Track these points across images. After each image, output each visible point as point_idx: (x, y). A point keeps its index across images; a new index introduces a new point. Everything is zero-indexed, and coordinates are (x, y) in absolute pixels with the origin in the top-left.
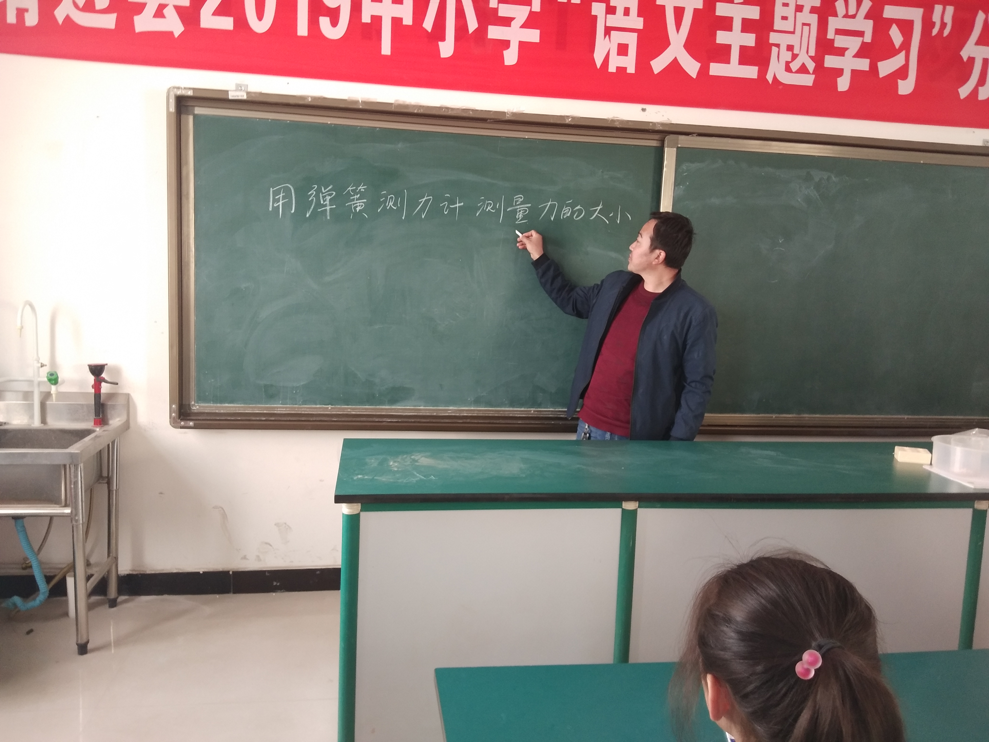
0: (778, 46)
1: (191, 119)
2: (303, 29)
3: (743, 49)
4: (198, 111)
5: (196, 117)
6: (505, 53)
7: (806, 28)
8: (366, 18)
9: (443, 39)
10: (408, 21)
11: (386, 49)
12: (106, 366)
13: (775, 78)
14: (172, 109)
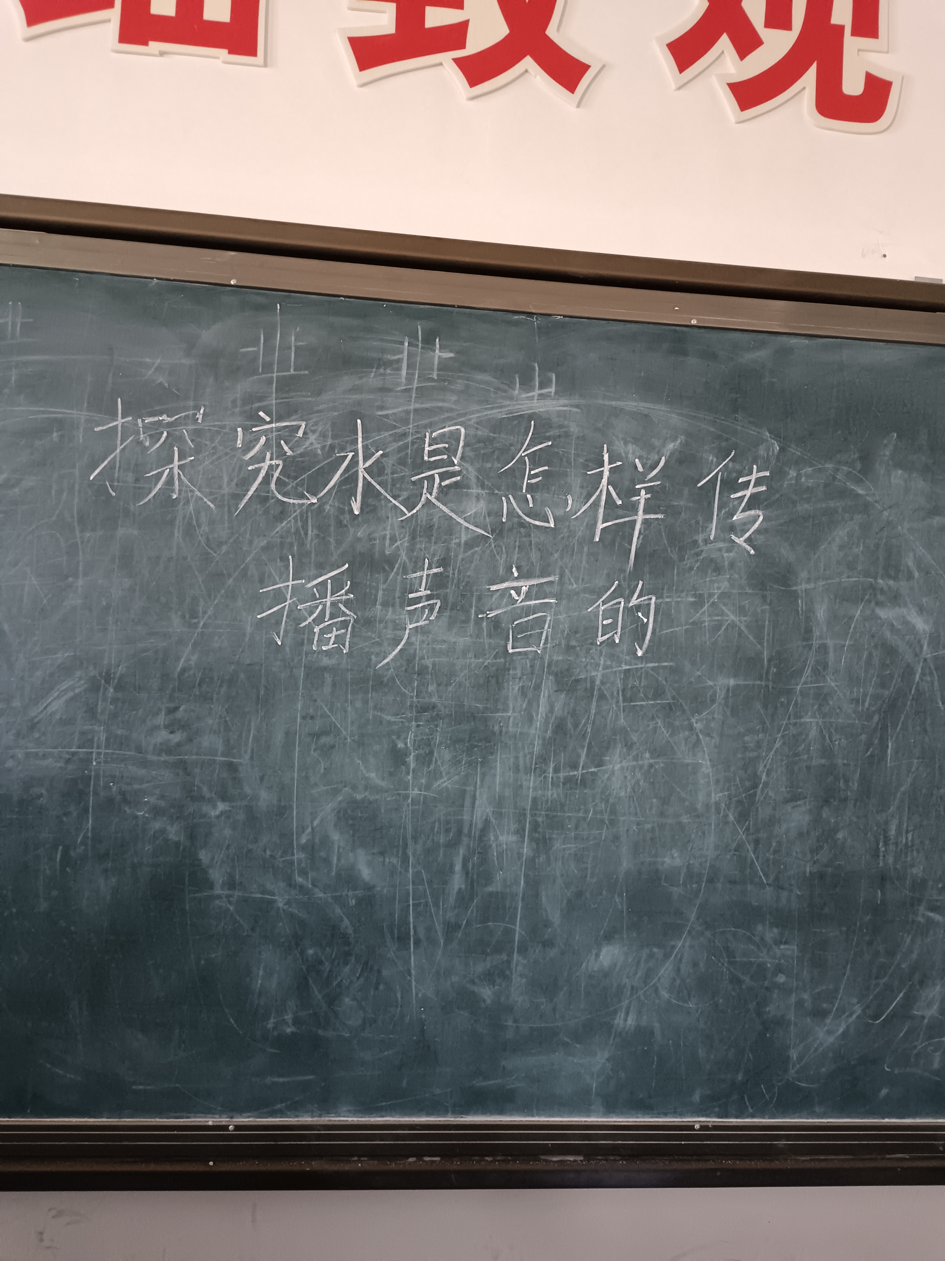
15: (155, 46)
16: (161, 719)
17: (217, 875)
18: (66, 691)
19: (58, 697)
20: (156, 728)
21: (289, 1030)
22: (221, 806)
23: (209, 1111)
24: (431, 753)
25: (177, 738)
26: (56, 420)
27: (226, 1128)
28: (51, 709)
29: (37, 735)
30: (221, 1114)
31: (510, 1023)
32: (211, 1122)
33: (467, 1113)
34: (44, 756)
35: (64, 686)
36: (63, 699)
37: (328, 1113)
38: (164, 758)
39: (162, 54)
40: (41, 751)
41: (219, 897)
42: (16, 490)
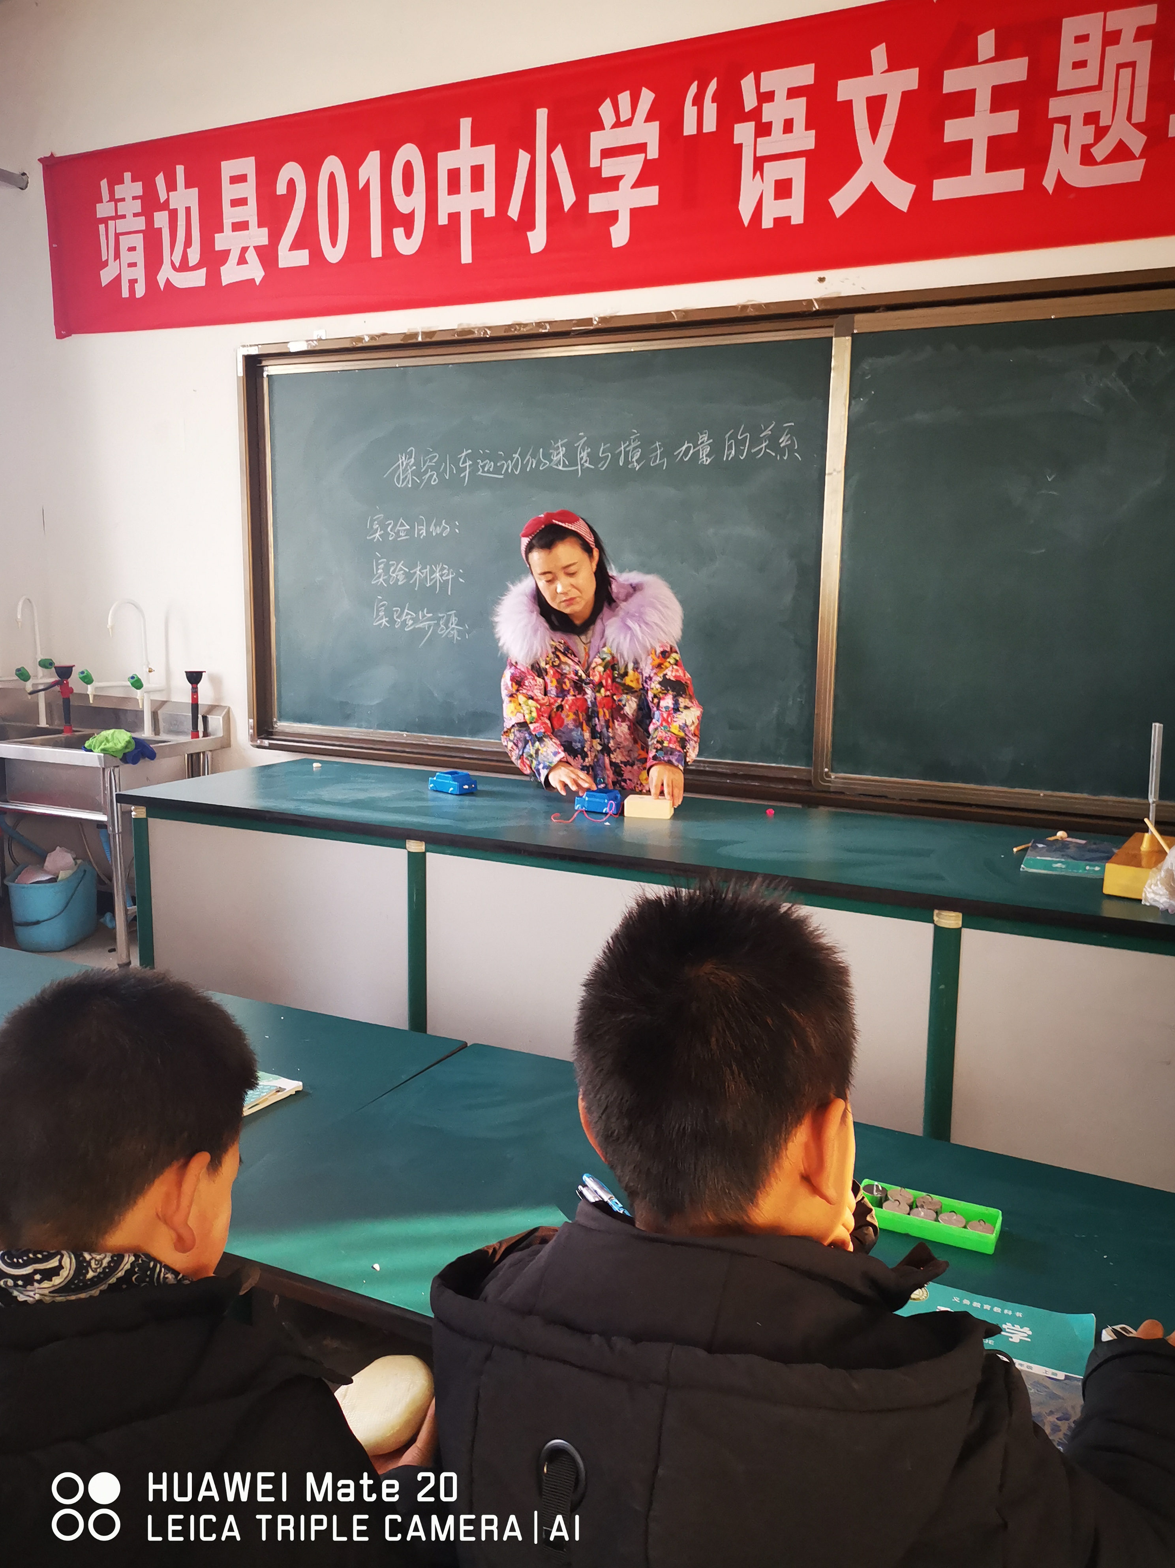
0: (1065, 120)
1: (265, 381)
2: (376, 251)
3: (994, 142)
4: (276, 370)
5: (268, 377)
6: (612, 229)
7: (1126, 73)
8: (443, 220)
9: (532, 227)
10: (490, 212)
11: (466, 256)
12: (203, 674)
13: (1060, 180)
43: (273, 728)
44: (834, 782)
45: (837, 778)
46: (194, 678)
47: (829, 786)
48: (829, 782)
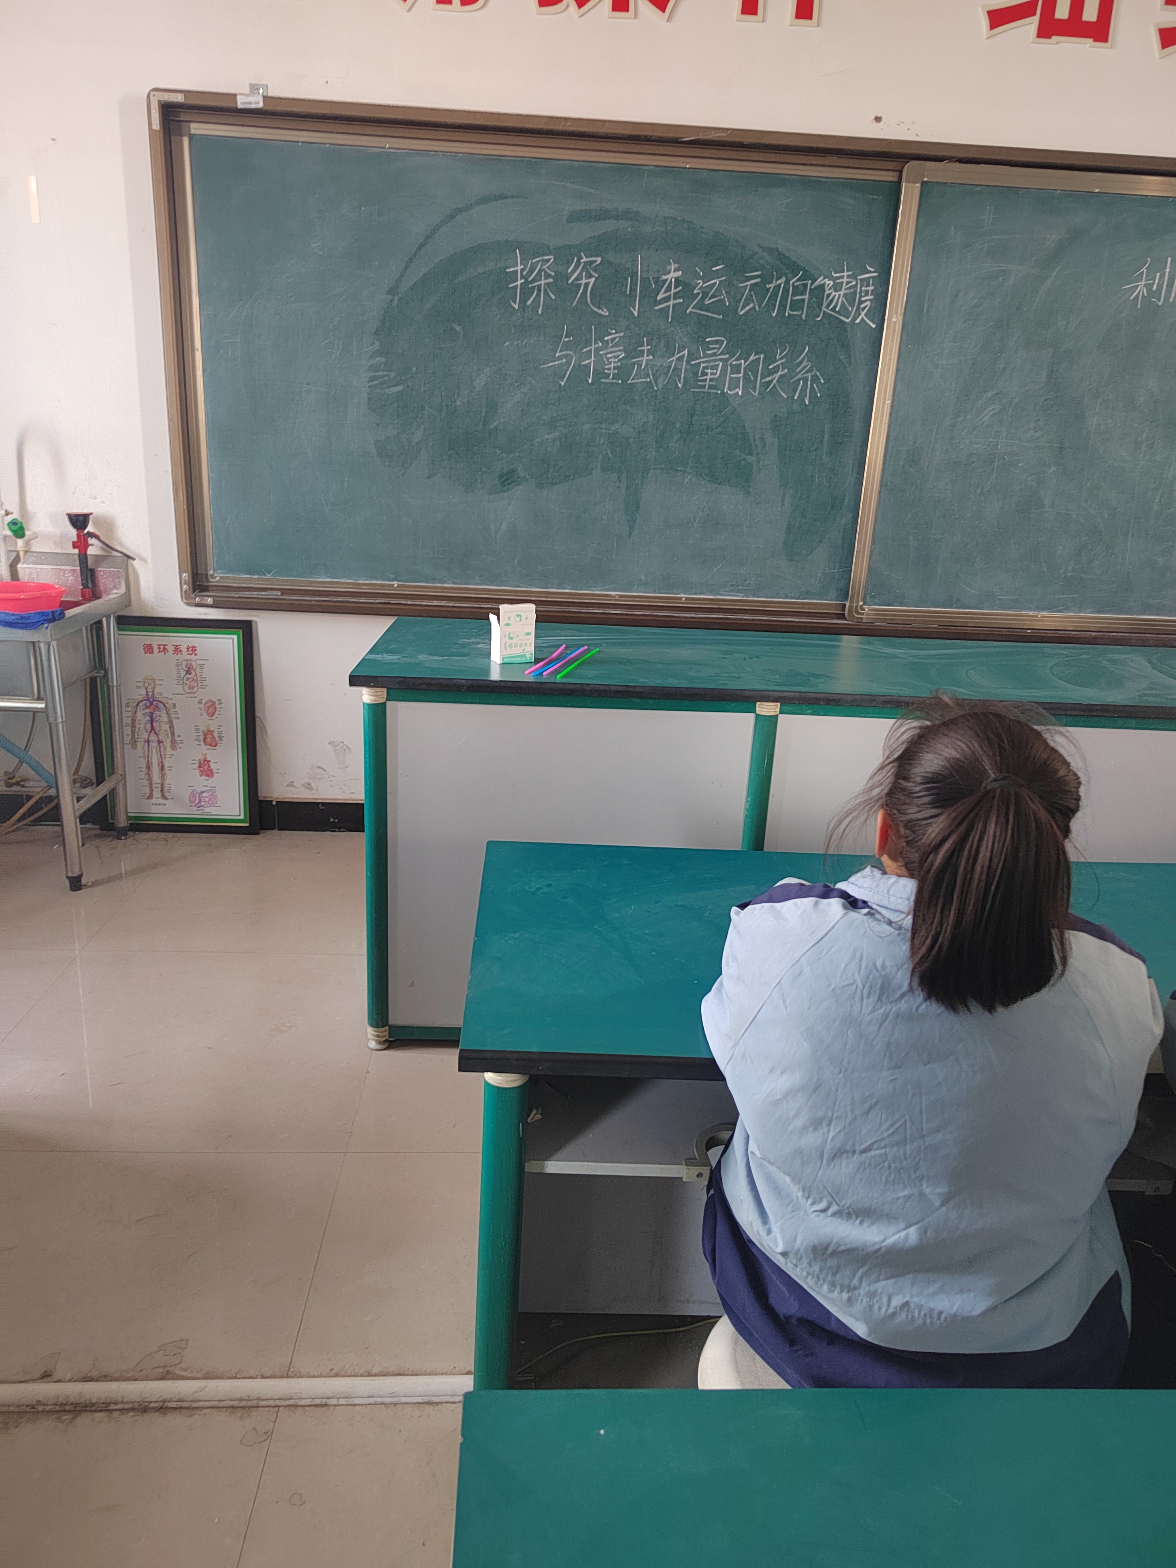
1: (186, 141)
4: (196, 129)
5: (191, 137)
12: (91, 516)
14: (157, 125)
15: (1055, 38)
16: (1032, 425)
17: (1047, 502)
18: (991, 410)
19: (987, 414)
20: (1028, 429)
21: (1069, 574)
22: (1053, 468)
23: (1030, 609)
24: (1153, 444)
25: (1038, 434)
26: (1004, 270)
27: (1037, 616)
28: (984, 420)
29: (976, 433)
30: (1035, 610)
31: (1169, 575)
32: (1030, 613)
33: (1144, 614)
34: (978, 443)
35: (990, 408)
36: (990, 415)
37: (1081, 612)
38: (1031, 444)
39: (1058, 43)
40: (976, 441)
41: (1046, 512)
42: (980, 308)
43: (208, 581)
44: (867, 614)
45: (869, 611)
46: (79, 521)
47: (862, 618)
48: (862, 614)
